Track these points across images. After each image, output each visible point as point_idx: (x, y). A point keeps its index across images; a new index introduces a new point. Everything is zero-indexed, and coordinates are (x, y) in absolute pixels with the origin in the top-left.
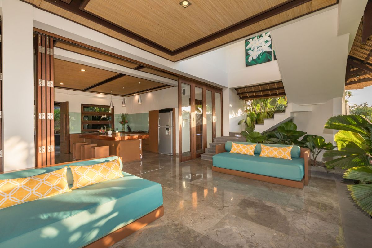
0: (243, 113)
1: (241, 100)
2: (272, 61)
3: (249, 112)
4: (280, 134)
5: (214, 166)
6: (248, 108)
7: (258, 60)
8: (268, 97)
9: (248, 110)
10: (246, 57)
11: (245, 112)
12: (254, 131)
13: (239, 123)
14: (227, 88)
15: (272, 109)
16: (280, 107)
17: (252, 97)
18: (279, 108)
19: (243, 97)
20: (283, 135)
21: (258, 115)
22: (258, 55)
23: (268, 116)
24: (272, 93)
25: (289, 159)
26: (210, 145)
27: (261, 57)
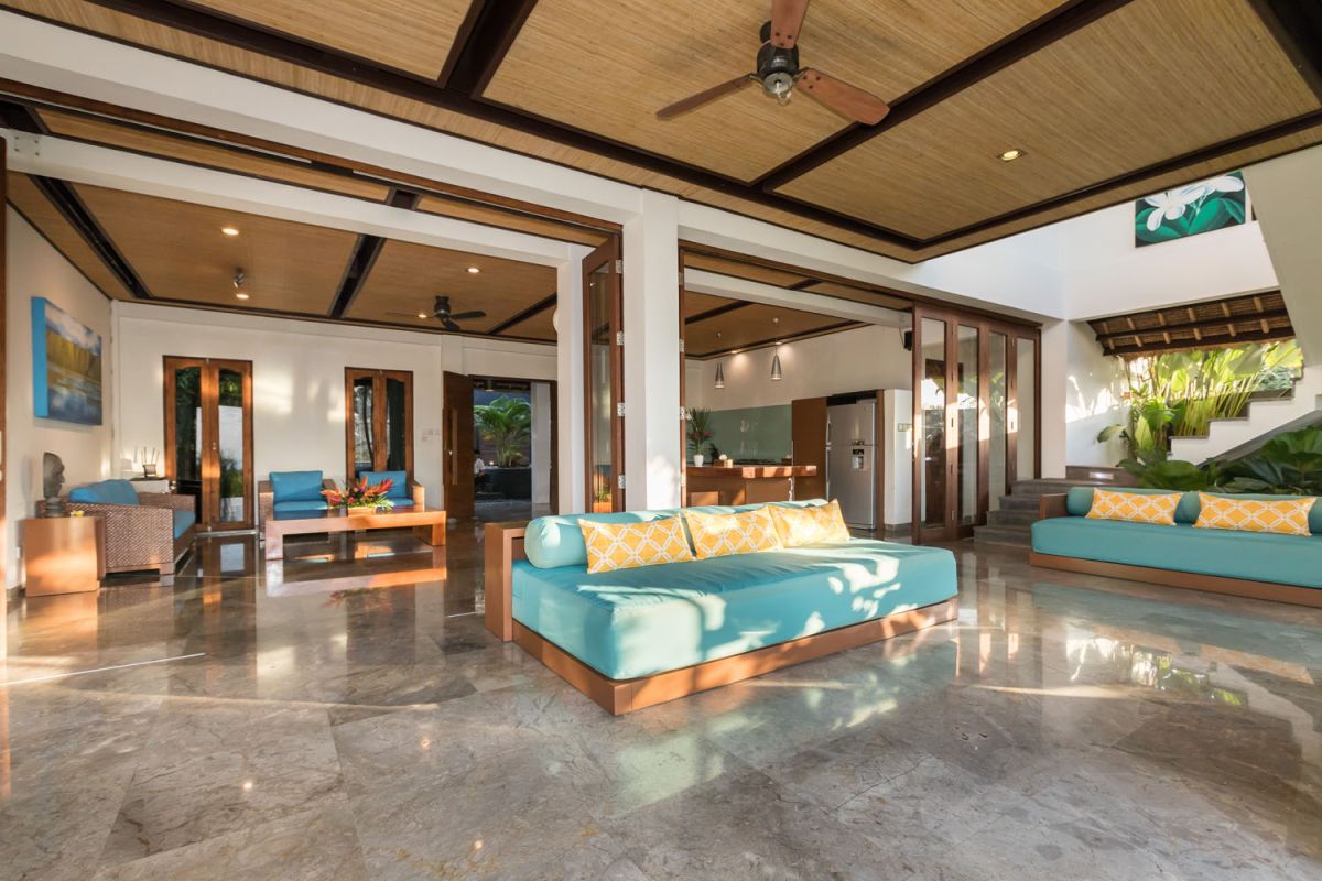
0: (1116, 403)
1: (1110, 357)
2: (1244, 222)
3: (1141, 400)
4: (1270, 466)
5: (1036, 550)
6: (1136, 385)
7: (1185, 223)
8: (1223, 346)
9: (1135, 392)
10: (1137, 214)
11: (1123, 398)
12: (1169, 458)
13: (1102, 437)
14: (1060, 320)
15: (1239, 385)
16: (1277, 376)
17: (1154, 347)
18: (1271, 383)
19: (1116, 347)
20: (1284, 471)
21: (1180, 408)
22: (1188, 206)
23: (1221, 410)
24: (1240, 331)
25: (1301, 535)
26: (1002, 503)
27: (1198, 211)
